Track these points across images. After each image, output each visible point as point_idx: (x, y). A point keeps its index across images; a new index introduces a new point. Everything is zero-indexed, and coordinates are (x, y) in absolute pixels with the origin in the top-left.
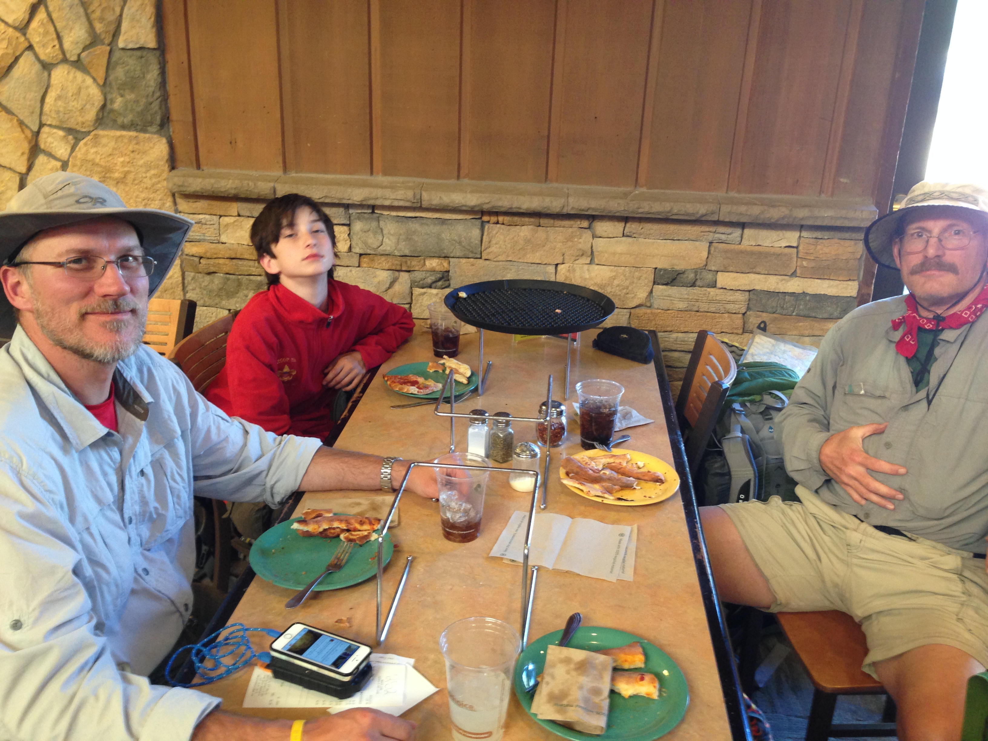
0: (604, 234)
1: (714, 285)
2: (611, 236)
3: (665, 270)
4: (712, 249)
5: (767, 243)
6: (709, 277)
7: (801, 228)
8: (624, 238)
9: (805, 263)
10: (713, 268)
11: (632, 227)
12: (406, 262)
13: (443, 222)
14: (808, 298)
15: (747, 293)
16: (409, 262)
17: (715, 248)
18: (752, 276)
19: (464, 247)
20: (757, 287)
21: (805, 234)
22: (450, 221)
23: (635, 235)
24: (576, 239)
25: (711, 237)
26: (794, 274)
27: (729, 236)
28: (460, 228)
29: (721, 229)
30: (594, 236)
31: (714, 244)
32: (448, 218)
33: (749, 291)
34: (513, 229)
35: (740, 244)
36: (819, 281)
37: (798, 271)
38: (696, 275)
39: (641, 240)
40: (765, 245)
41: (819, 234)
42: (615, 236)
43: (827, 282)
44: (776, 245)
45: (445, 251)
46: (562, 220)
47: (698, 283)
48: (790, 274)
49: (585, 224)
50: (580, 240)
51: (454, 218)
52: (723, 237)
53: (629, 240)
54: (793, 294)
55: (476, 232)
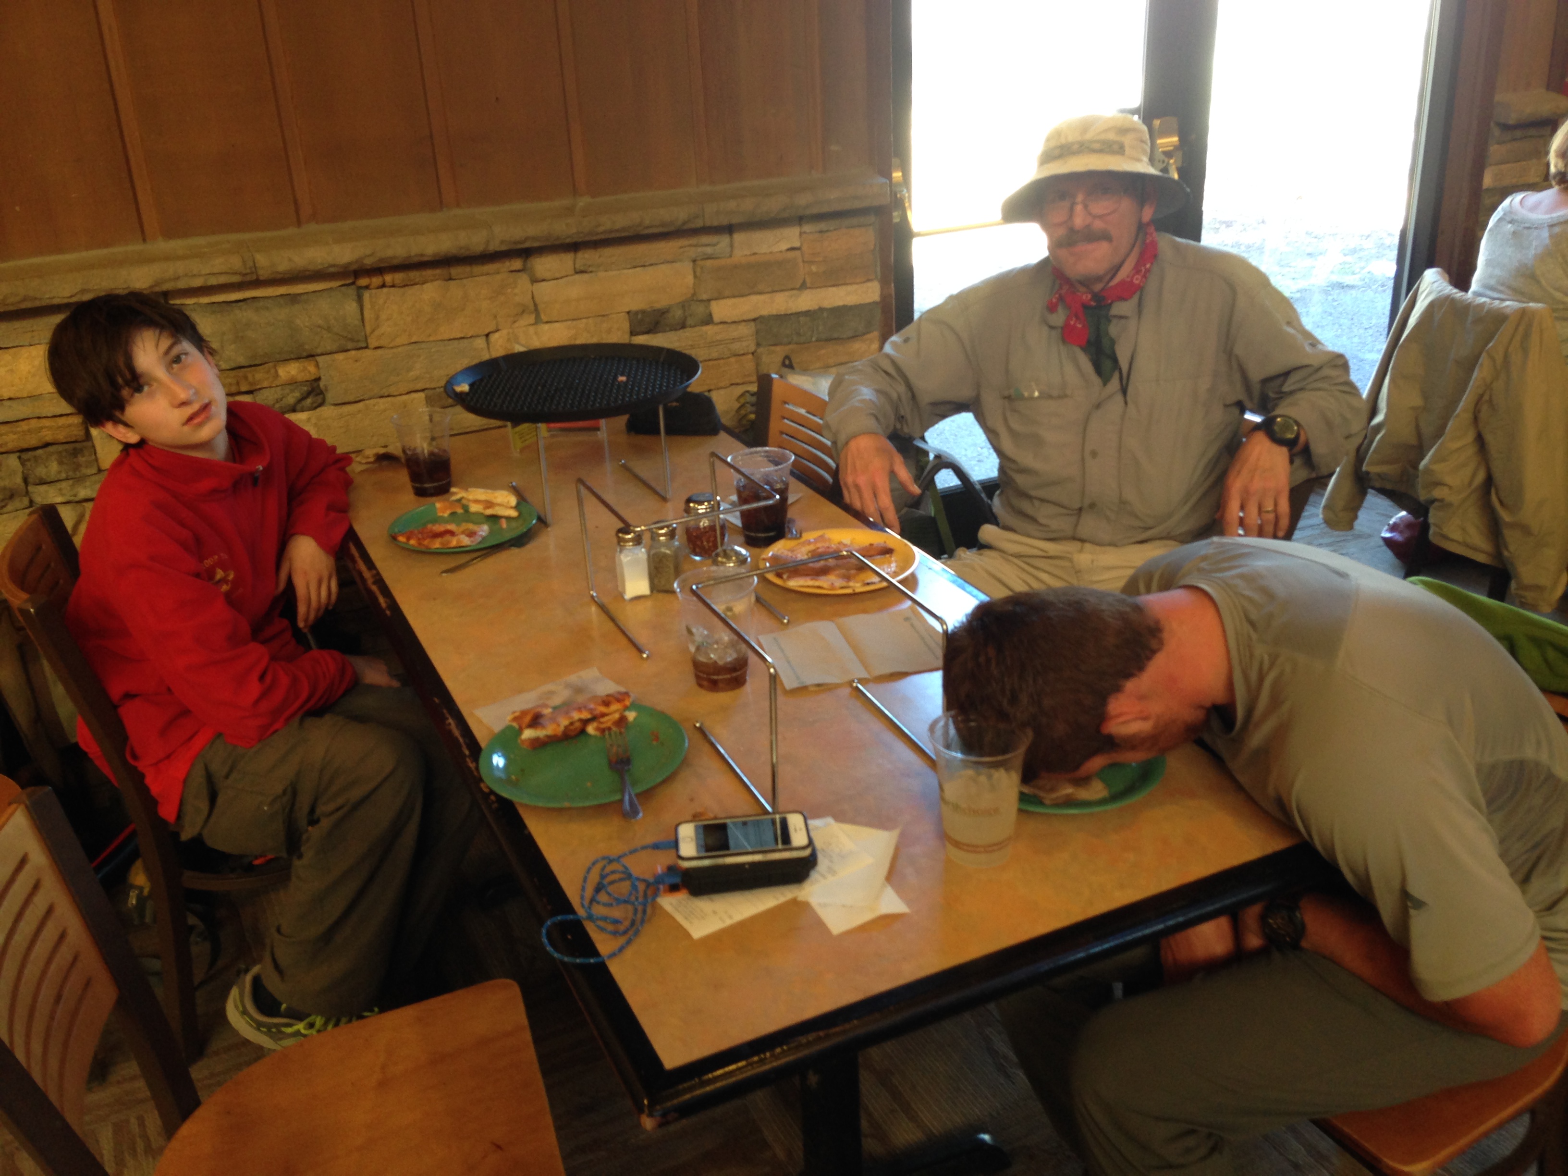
0: (547, 275)
1: (708, 320)
2: (557, 275)
3: (643, 312)
4: (698, 270)
5: (764, 249)
6: (700, 310)
7: (800, 220)
8: (577, 276)
9: (814, 268)
10: (705, 297)
11: (585, 257)
12: (246, 378)
13: (294, 299)
14: (825, 314)
15: (752, 324)
16: (250, 376)
17: (702, 268)
18: (755, 298)
19: (337, 334)
20: (765, 312)
21: (807, 228)
22: (305, 297)
23: (591, 269)
24: (509, 290)
25: (692, 252)
26: (803, 286)
27: (716, 247)
28: (324, 305)
29: (705, 239)
30: (534, 280)
31: (698, 263)
32: (302, 291)
33: (754, 320)
34: (410, 291)
35: (731, 256)
36: (834, 289)
37: (808, 280)
38: (684, 311)
39: (602, 274)
40: (763, 252)
41: (823, 226)
42: (563, 274)
43: (844, 288)
44: (775, 249)
45: (307, 347)
46: (483, 264)
47: (690, 321)
48: (798, 286)
49: (517, 264)
50: (516, 291)
51: (313, 290)
52: (709, 250)
53: (585, 277)
54: (807, 313)
55: (351, 307)
